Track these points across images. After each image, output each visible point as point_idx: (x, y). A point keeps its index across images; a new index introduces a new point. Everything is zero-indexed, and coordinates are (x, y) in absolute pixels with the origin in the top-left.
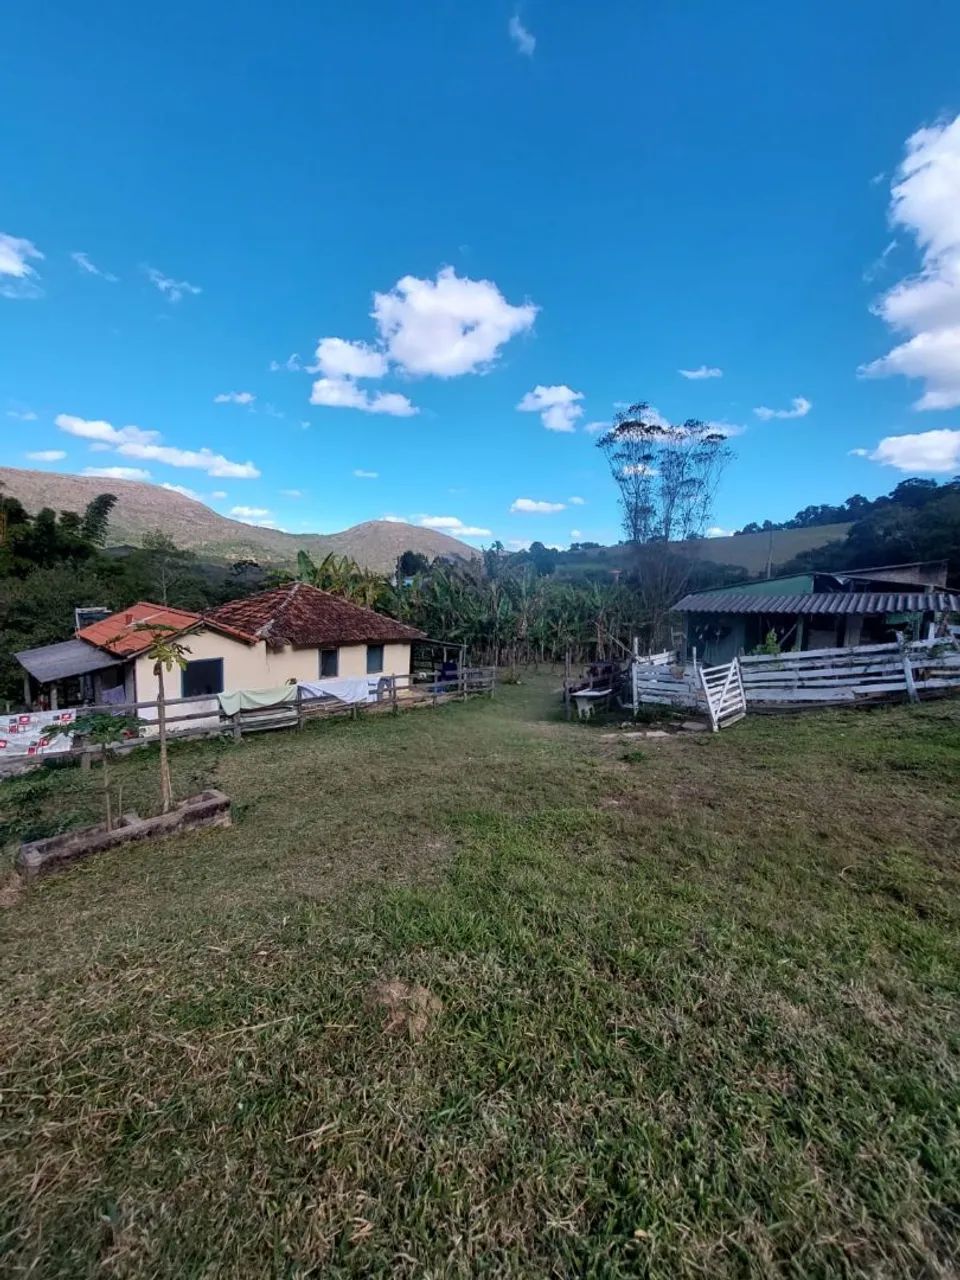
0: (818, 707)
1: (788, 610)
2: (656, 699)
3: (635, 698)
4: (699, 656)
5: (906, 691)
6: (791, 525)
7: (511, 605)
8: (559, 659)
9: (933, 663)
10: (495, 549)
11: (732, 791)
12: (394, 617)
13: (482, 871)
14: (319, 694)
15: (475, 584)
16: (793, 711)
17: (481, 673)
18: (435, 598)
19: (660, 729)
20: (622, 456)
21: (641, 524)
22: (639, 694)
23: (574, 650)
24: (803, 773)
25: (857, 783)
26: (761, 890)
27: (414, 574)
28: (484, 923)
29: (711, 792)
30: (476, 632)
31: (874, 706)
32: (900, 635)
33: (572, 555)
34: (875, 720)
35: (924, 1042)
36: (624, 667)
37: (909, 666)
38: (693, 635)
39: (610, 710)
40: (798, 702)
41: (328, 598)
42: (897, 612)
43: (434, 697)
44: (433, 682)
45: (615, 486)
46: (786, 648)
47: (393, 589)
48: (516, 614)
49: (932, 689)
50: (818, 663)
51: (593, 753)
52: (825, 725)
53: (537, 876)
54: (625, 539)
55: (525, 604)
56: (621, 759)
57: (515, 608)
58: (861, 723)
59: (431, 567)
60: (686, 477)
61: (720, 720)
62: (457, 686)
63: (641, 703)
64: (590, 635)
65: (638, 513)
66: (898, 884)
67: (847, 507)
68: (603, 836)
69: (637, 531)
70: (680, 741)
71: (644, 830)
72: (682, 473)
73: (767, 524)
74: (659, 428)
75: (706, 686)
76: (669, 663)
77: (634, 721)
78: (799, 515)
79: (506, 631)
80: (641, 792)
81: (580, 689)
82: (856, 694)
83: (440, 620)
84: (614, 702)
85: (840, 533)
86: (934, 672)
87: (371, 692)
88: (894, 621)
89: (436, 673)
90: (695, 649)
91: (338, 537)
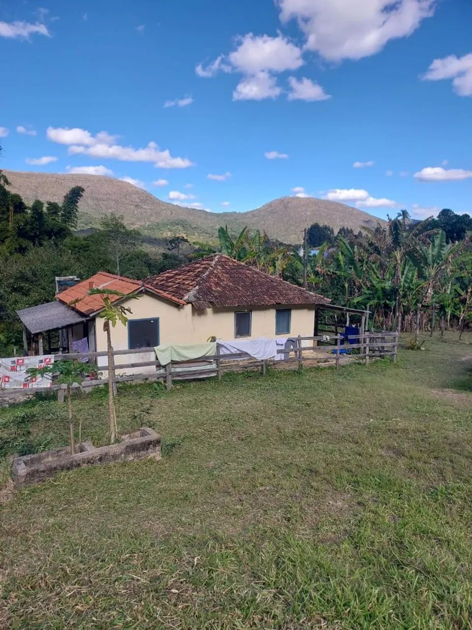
7: (416, 274)
10: (400, 218)
12: (300, 285)
13: (384, 537)
14: (234, 351)
15: (379, 253)
17: (383, 338)
18: (339, 266)
27: (320, 245)
28: (389, 601)
30: (379, 298)
41: (243, 267)
43: (337, 359)
44: (336, 344)
47: (300, 259)
48: (421, 281)
53: (446, 557)
55: (431, 272)
57: (421, 275)
59: (336, 238)
62: (359, 349)
79: (410, 298)
83: (343, 287)
87: (279, 352)
89: (339, 337)
91: (253, 214)
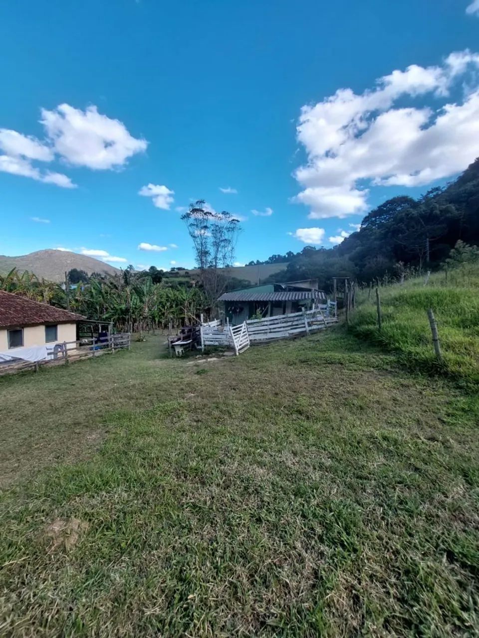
0: (275, 340)
1: (265, 300)
2: (212, 343)
3: (202, 343)
4: (230, 321)
5: (306, 331)
6: (267, 262)
7: (139, 300)
8: (166, 326)
9: (314, 320)
10: (129, 269)
11: (243, 381)
12: (65, 308)
14: (8, 359)
15: (117, 288)
16: (267, 343)
17: (122, 337)
18: (92, 296)
19: (214, 357)
20: (194, 225)
21: (204, 259)
22: (204, 341)
23: (173, 322)
24: (270, 369)
25: (289, 370)
26: (252, 422)
27: (78, 282)
29: (234, 383)
30: (119, 315)
31: (295, 338)
32: (303, 309)
33: (172, 273)
34: (296, 343)
35: (305, 468)
36: (197, 329)
37: (306, 321)
38: (227, 312)
39: (192, 350)
40: (269, 339)
41: (13, 297)
42: (302, 300)
43: (93, 353)
44: (92, 344)
45: (191, 239)
46: (264, 316)
47: (63, 291)
48: (142, 304)
49: (314, 329)
50: (276, 322)
51: (182, 372)
52: (279, 347)
54: (197, 266)
55: (146, 299)
56: (195, 374)
57: (141, 301)
58: (291, 345)
59: (90, 279)
60: (223, 238)
61: (239, 350)
62: (108, 345)
63: (205, 345)
64: (181, 314)
65: (203, 254)
66: (300, 408)
67: (287, 256)
68: (186, 412)
69: (202, 263)
70: (223, 361)
71: (205, 405)
72: (221, 236)
73: (258, 261)
74: (211, 213)
75: (233, 335)
76: (218, 325)
77: (202, 354)
78: (270, 258)
79: (136, 313)
80: (204, 388)
81: (177, 341)
82: (289, 333)
83: (96, 309)
84: (193, 346)
85: (284, 267)
86: (314, 323)
87: (49, 354)
88: (301, 303)
89: (94, 339)
90: (228, 318)
91: (22, 258)
